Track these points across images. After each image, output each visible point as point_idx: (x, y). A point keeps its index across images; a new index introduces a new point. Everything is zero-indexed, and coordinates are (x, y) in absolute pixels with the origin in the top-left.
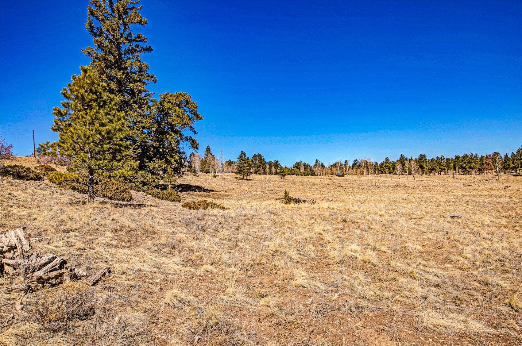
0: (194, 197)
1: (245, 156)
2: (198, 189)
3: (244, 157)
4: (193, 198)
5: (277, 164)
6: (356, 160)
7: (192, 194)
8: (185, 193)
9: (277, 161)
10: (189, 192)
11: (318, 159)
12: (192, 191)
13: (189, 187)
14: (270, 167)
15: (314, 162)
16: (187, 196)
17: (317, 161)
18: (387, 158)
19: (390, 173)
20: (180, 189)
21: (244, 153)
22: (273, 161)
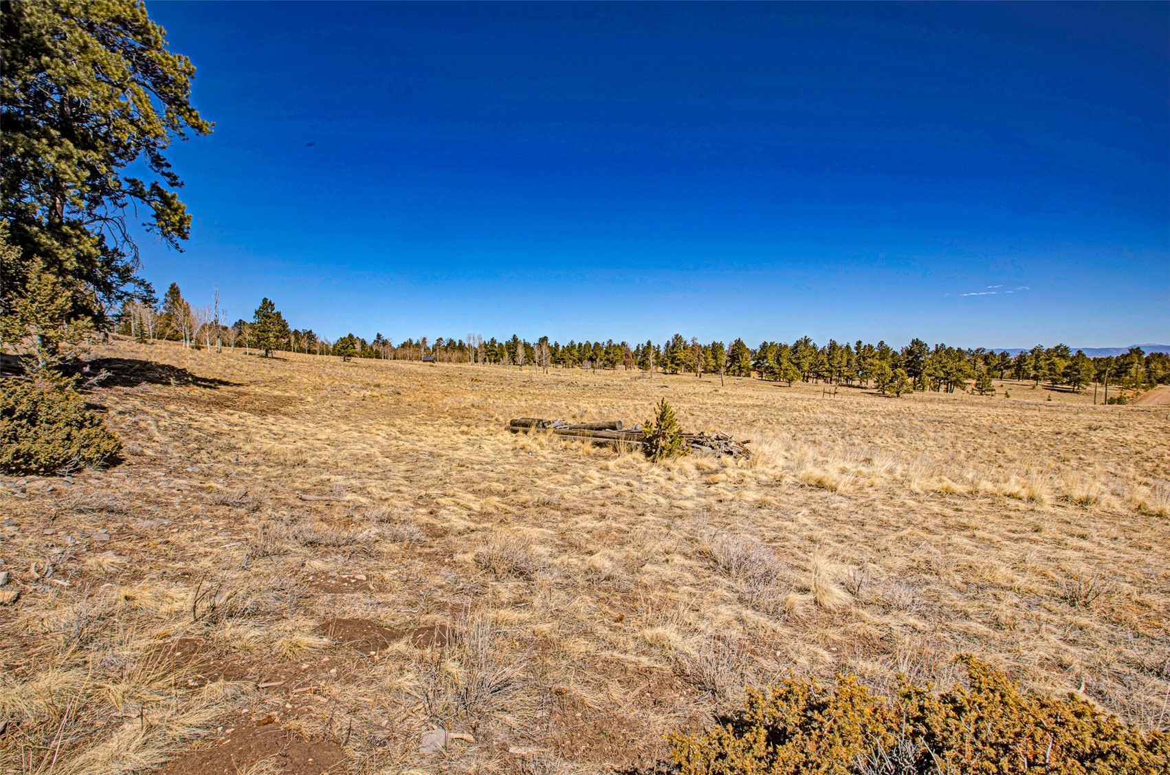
0: (172, 407)
1: (273, 310)
2: (178, 378)
3: (270, 310)
4: (173, 413)
5: (310, 335)
6: (441, 339)
7: (157, 392)
8: (127, 389)
9: (311, 331)
10: (145, 386)
11: (380, 333)
12: (153, 381)
13: (138, 370)
14: (297, 339)
15: (375, 338)
16: (137, 403)
17: (379, 336)
18: (492, 339)
19: (495, 361)
20: (104, 374)
21: (270, 302)
22: (301, 331)
